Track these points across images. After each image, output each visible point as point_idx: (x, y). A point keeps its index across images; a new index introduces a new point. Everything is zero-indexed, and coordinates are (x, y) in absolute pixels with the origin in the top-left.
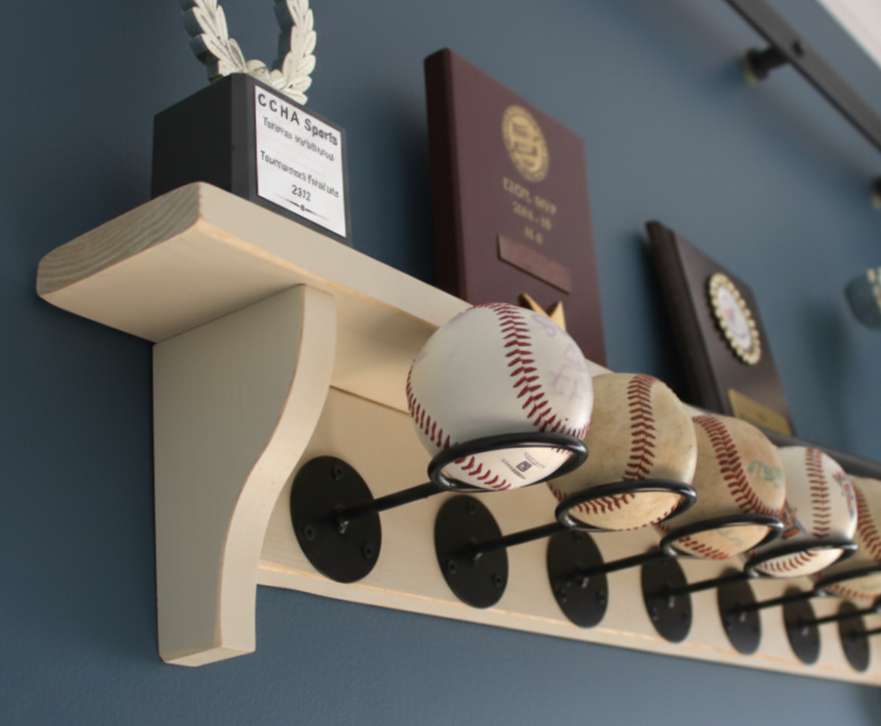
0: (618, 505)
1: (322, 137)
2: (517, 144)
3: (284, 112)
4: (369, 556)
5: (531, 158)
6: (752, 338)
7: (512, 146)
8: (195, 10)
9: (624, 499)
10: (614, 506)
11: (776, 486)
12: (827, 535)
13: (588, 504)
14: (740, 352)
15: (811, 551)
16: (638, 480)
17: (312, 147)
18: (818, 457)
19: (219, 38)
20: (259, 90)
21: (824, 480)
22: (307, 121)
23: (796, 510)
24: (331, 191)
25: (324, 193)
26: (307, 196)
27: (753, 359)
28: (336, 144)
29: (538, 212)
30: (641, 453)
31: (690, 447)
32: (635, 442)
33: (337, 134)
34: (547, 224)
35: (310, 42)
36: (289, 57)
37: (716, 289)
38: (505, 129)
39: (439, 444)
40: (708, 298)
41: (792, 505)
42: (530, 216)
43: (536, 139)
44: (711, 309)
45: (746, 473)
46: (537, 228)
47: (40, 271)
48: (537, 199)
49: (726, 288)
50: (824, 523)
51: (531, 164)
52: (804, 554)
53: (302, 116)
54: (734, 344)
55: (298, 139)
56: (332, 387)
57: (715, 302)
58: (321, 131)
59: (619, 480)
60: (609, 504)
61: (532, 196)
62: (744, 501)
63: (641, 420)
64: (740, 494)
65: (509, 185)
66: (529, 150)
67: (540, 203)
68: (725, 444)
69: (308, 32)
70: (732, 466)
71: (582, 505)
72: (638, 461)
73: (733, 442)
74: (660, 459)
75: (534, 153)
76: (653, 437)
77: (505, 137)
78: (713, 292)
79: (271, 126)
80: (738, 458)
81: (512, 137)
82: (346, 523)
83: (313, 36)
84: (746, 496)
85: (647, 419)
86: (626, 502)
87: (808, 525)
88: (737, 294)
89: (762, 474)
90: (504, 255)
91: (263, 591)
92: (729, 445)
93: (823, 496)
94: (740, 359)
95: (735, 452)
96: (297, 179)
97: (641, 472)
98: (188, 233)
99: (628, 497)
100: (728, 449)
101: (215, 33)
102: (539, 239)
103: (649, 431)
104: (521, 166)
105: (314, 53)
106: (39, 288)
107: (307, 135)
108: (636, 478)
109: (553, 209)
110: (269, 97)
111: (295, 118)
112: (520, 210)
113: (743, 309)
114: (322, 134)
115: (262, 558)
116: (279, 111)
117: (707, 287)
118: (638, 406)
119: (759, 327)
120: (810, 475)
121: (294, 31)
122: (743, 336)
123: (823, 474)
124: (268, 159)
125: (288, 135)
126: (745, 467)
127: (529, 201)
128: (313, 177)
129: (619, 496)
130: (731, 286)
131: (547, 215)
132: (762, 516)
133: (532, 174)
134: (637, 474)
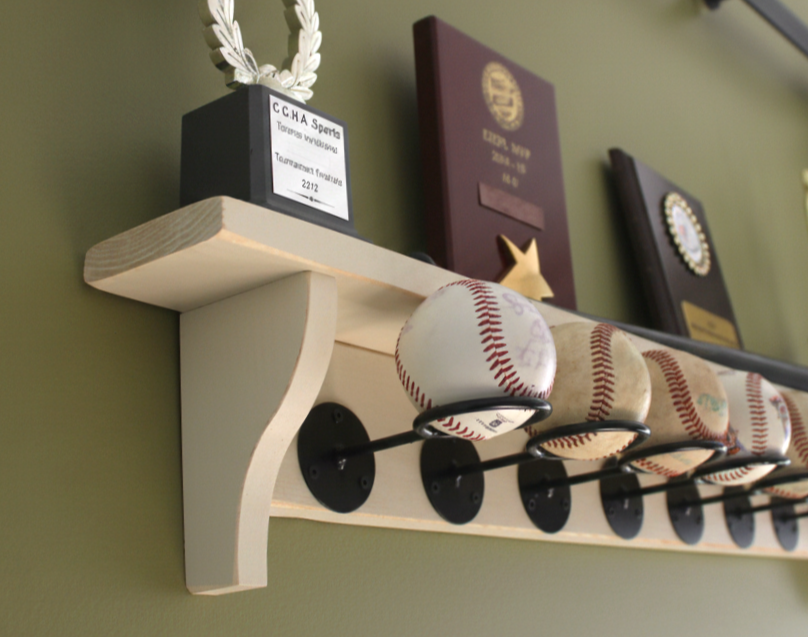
0: (582, 442)
1: (326, 133)
2: (495, 97)
3: (295, 116)
4: (365, 487)
5: (507, 109)
6: (703, 251)
7: (491, 99)
8: (215, 27)
9: (587, 437)
10: (578, 443)
11: (721, 415)
12: (764, 453)
13: (556, 441)
14: (692, 265)
15: (749, 466)
16: (600, 421)
17: (319, 144)
18: (758, 383)
19: (235, 49)
20: (273, 99)
21: (762, 404)
22: (314, 121)
23: (737, 431)
24: (336, 181)
25: (330, 184)
26: (314, 188)
27: (703, 270)
28: (338, 138)
29: (514, 158)
30: (602, 397)
31: (645, 391)
32: (596, 388)
33: (339, 129)
34: (522, 168)
35: (317, 40)
36: (297, 57)
37: (671, 208)
38: (484, 85)
39: (422, 405)
40: (664, 216)
41: (734, 427)
42: (507, 162)
43: (512, 91)
44: (667, 227)
45: (696, 405)
46: (513, 173)
47: (87, 261)
48: (513, 145)
49: (679, 206)
50: (762, 443)
51: (508, 114)
52: (743, 469)
53: (310, 116)
54: (687, 258)
55: (307, 138)
56: (336, 342)
57: (670, 221)
58: (326, 128)
59: (583, 420)
60: (575, 441)
61: (508, 144)
62: (694, 429)
63: (601, 368)
64: (690, 423)
65: (488, 136)
66: (506, 101)
67: (516, 149)
68: (678, 379)
69: (314, 33)
70: (683, 400)
71: (551, 442)
72: (599, 405)
73: (684, 378)
74: (618, 403)
75: (511, 104)
76: (613, 384)
77: (484, 92)
78: (668, 212)
79: (284, 129)
80: (688, 393)
81: (490, 91)
82: (344, 460)
83: (319, 35)
84: (696, 425)
85: (607, 367)
86: (589, 440)
87: (748, 445)
88: (689, 210)
89: (709, 404)
90: (485, 201)
91: (275, 521)
92: (680, 380)
93: (762, 419)
94: (692, 272)
95: (686, 387)
96: (306, 173)
97: (602, 415)
98: (213, 240)
99: (591, 435)
100: (680, 384)
101: (233, 45)
102: (515, 183)
103: (609, 378)
104: (499, 117)
105: (319, 51)
106: (87, 276)
107: (314, 133)
108: (597, 419)
109: (527, 154)
110: (282, 103)
111: (304, 120)
112: (497, 158)
113: (694, 224)
114: (326, 130)
115: (274, 498)
116: (291, 115)
117: (662, 206)
118: (600, 355)
119: (708, 240)
120: (750, 401)
121: (302, 34)
122: (695, 251)
123: (761, 399)
124: (281, 159)
125: (299, 135)
126: (694, 400)
127: (506, 148)
128: (321, 171)
129: (583, 435)
130: (684, 204)
131: (523, 160)
132: (708, 442)
133: (509, 124)
134: (598, 416)
